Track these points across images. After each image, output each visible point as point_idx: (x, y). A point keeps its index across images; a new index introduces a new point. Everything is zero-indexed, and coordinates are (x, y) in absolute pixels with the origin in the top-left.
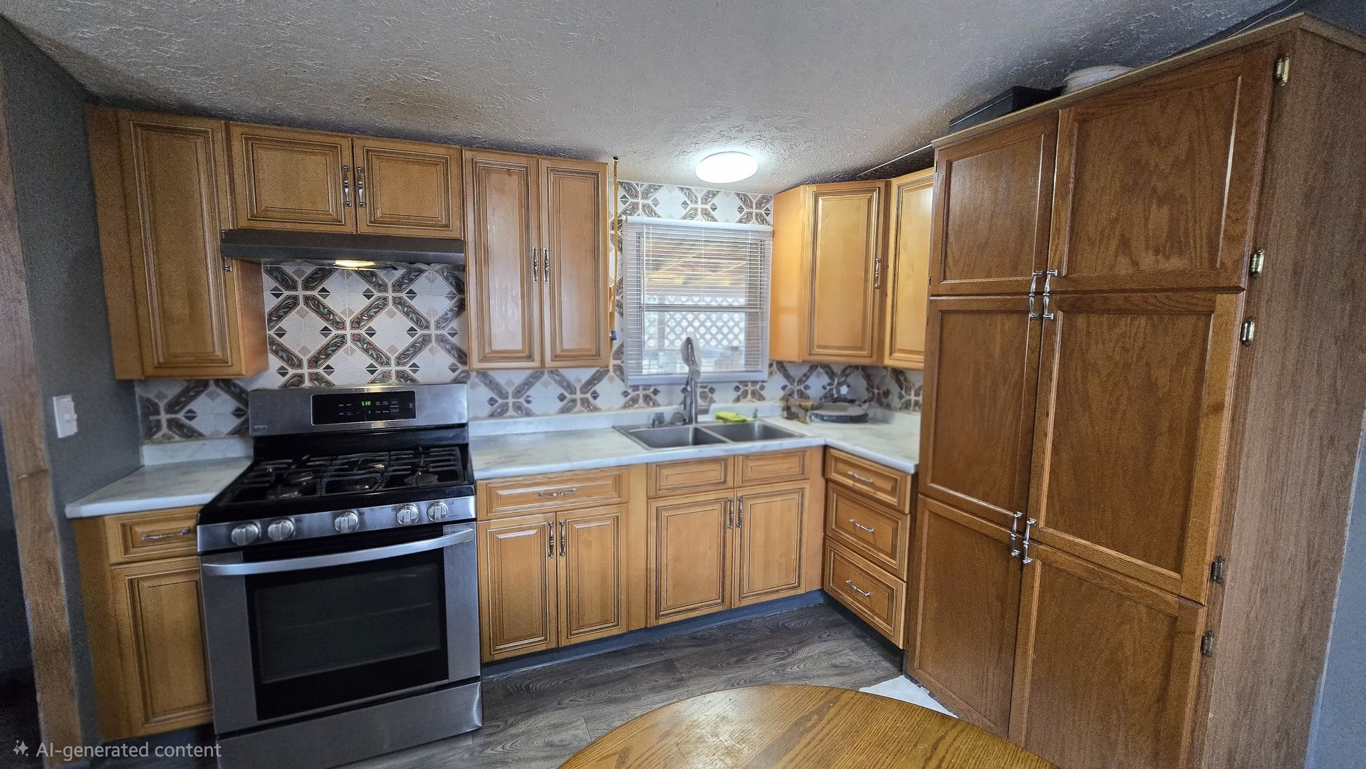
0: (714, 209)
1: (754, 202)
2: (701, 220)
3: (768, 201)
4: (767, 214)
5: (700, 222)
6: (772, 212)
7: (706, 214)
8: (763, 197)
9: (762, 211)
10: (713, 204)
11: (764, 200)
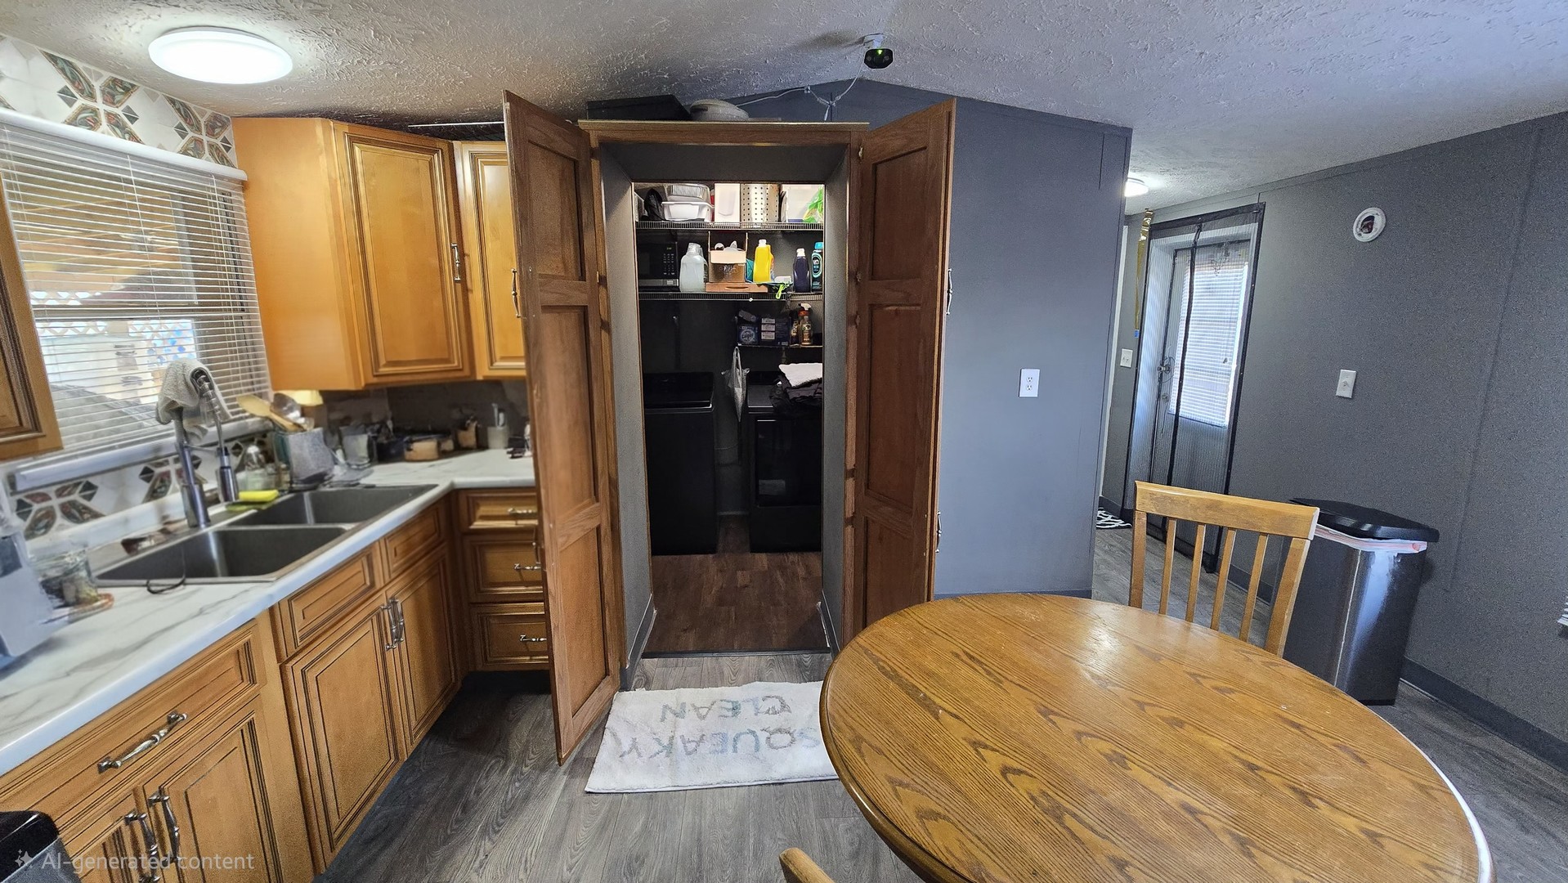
0: (133, 119)
1: (202, 121)
2: (109, 134)
3: (224, 126)
4: (228, 149)
5: (103, 136)
6: (233, 147)
7: (116, 124)
8: (216, 117)
9: (218, 142)
10: (128, 107)
11: (216, 124)
